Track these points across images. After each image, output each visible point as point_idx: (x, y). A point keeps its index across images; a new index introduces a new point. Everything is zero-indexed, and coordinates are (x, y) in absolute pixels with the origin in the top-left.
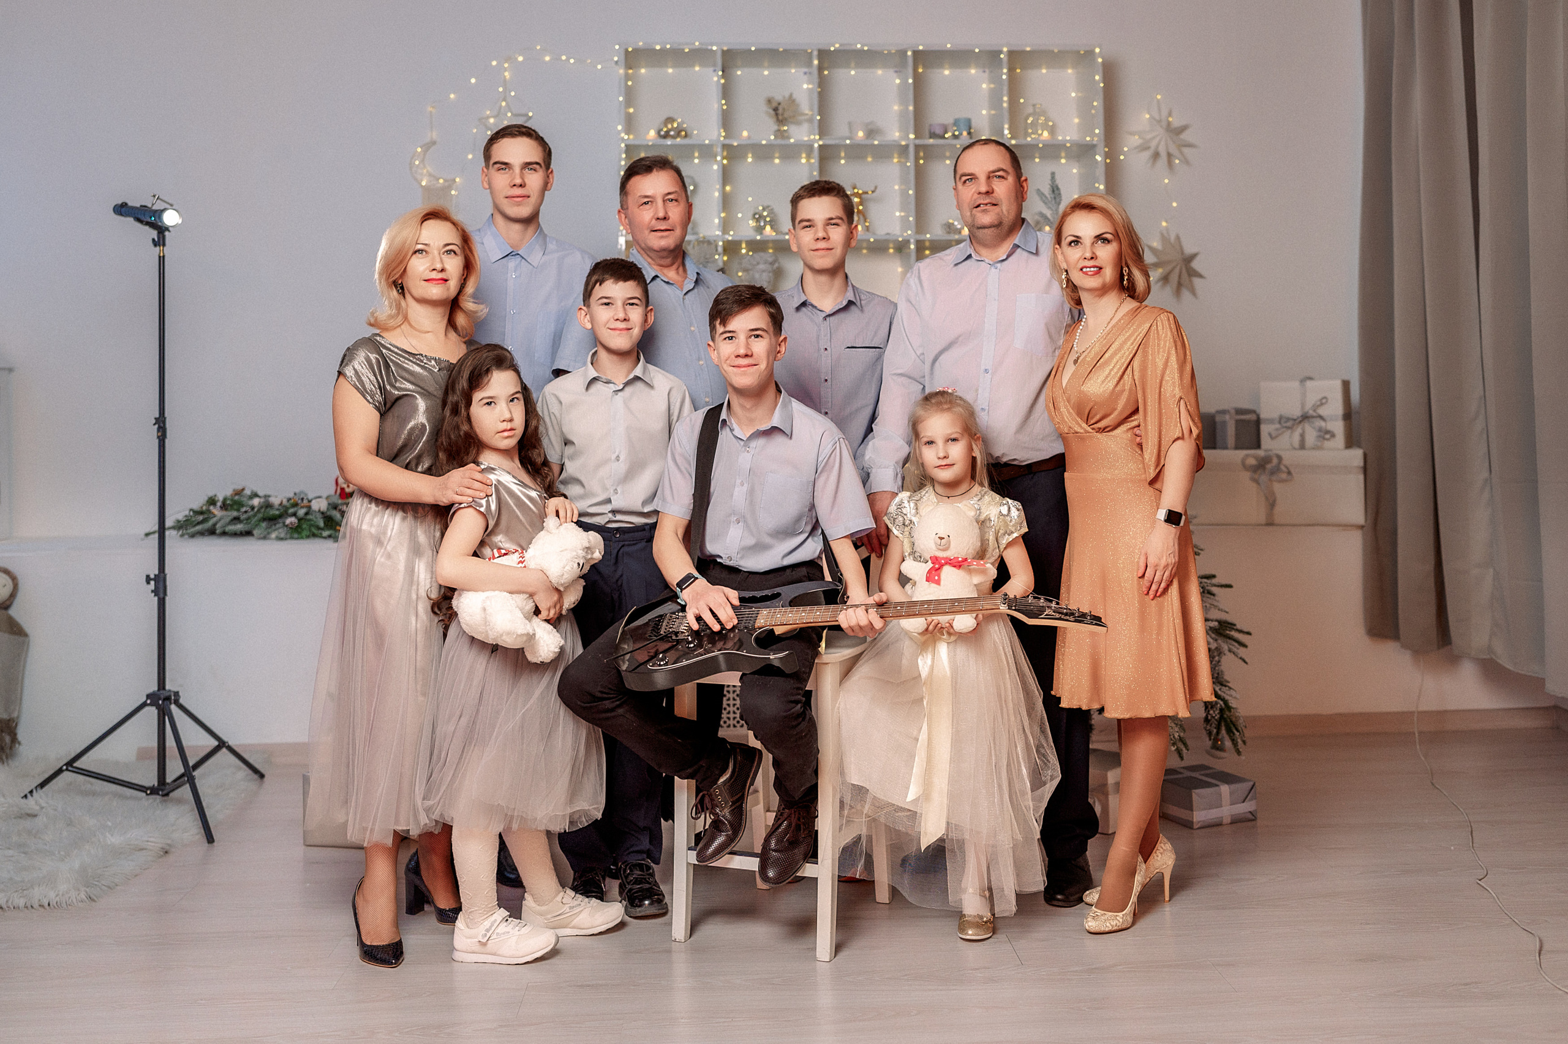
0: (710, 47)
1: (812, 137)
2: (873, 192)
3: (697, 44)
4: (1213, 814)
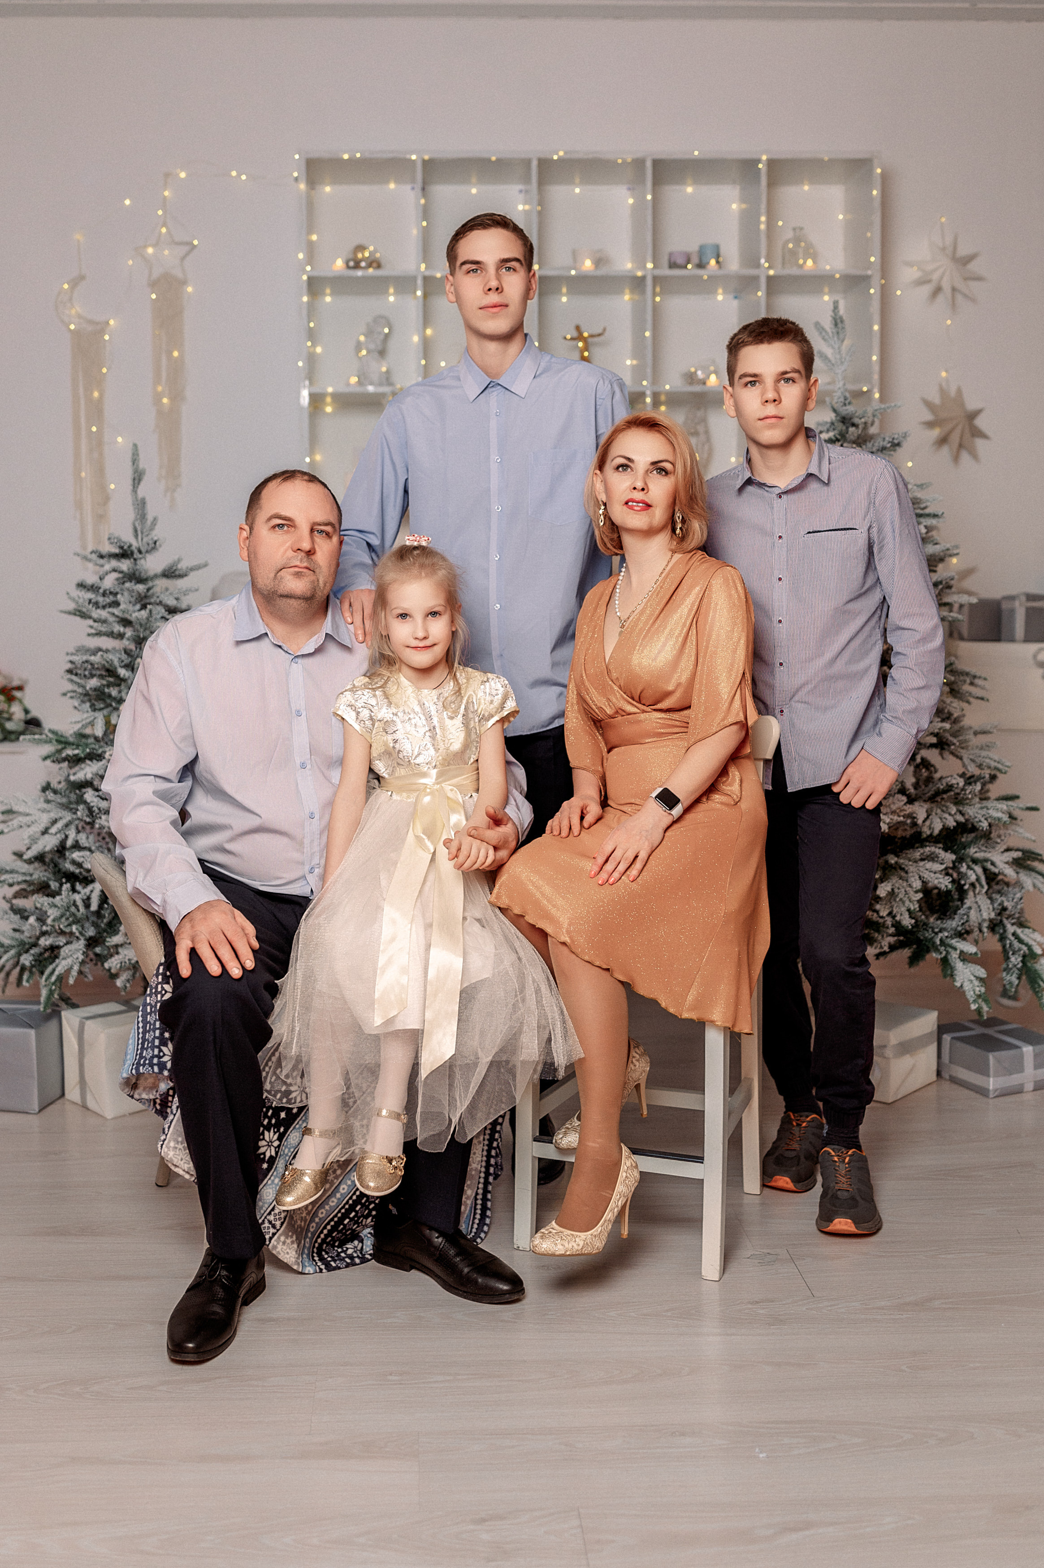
0: (407, 157)
2: (600, 335)
3: (390, 154)
4: (1014, 1079)
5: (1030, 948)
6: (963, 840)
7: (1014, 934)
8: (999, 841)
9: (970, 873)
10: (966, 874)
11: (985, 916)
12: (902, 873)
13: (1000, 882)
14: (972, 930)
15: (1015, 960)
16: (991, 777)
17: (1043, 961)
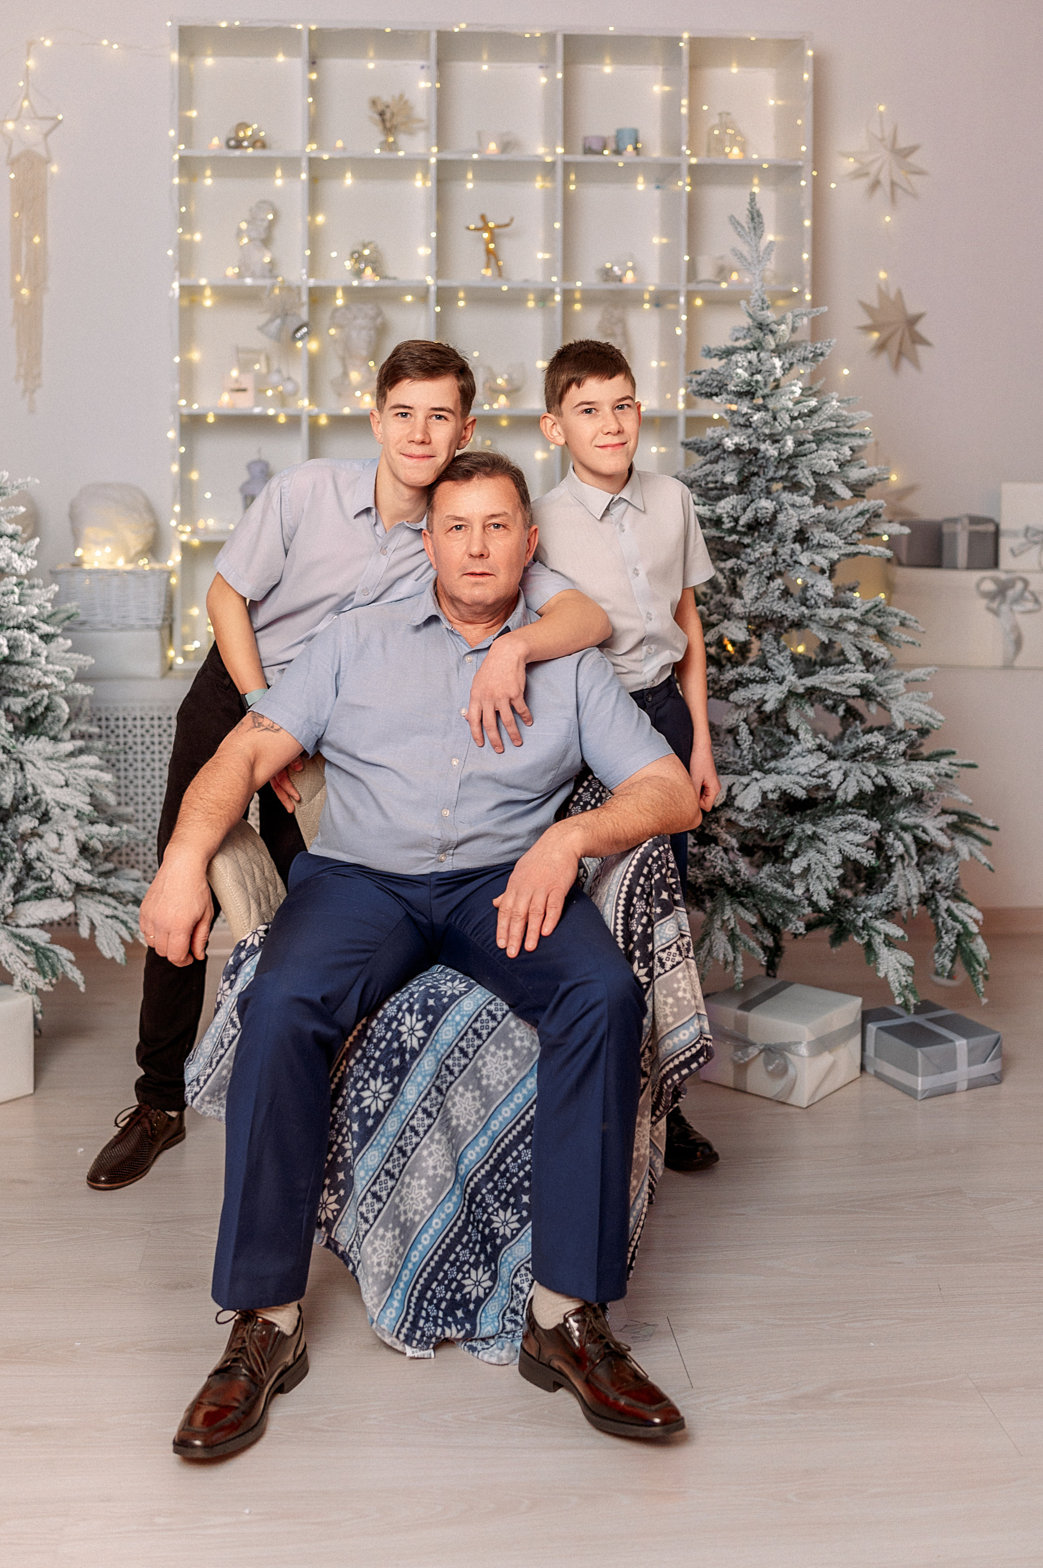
0: (292, 26)
1: (428, 150)
4: (946, 1078)
5: (964, 925)
6: (892, 802)
7: (947, 910)
8: (931, 804)
9: (898, 843)
10: (893, 845)
11: (915, 891)
12: (821, 845)
13: (931, 850)
14: (900, 907)
15: (948, 940)
16: (924, 732)
17: (980, 940)
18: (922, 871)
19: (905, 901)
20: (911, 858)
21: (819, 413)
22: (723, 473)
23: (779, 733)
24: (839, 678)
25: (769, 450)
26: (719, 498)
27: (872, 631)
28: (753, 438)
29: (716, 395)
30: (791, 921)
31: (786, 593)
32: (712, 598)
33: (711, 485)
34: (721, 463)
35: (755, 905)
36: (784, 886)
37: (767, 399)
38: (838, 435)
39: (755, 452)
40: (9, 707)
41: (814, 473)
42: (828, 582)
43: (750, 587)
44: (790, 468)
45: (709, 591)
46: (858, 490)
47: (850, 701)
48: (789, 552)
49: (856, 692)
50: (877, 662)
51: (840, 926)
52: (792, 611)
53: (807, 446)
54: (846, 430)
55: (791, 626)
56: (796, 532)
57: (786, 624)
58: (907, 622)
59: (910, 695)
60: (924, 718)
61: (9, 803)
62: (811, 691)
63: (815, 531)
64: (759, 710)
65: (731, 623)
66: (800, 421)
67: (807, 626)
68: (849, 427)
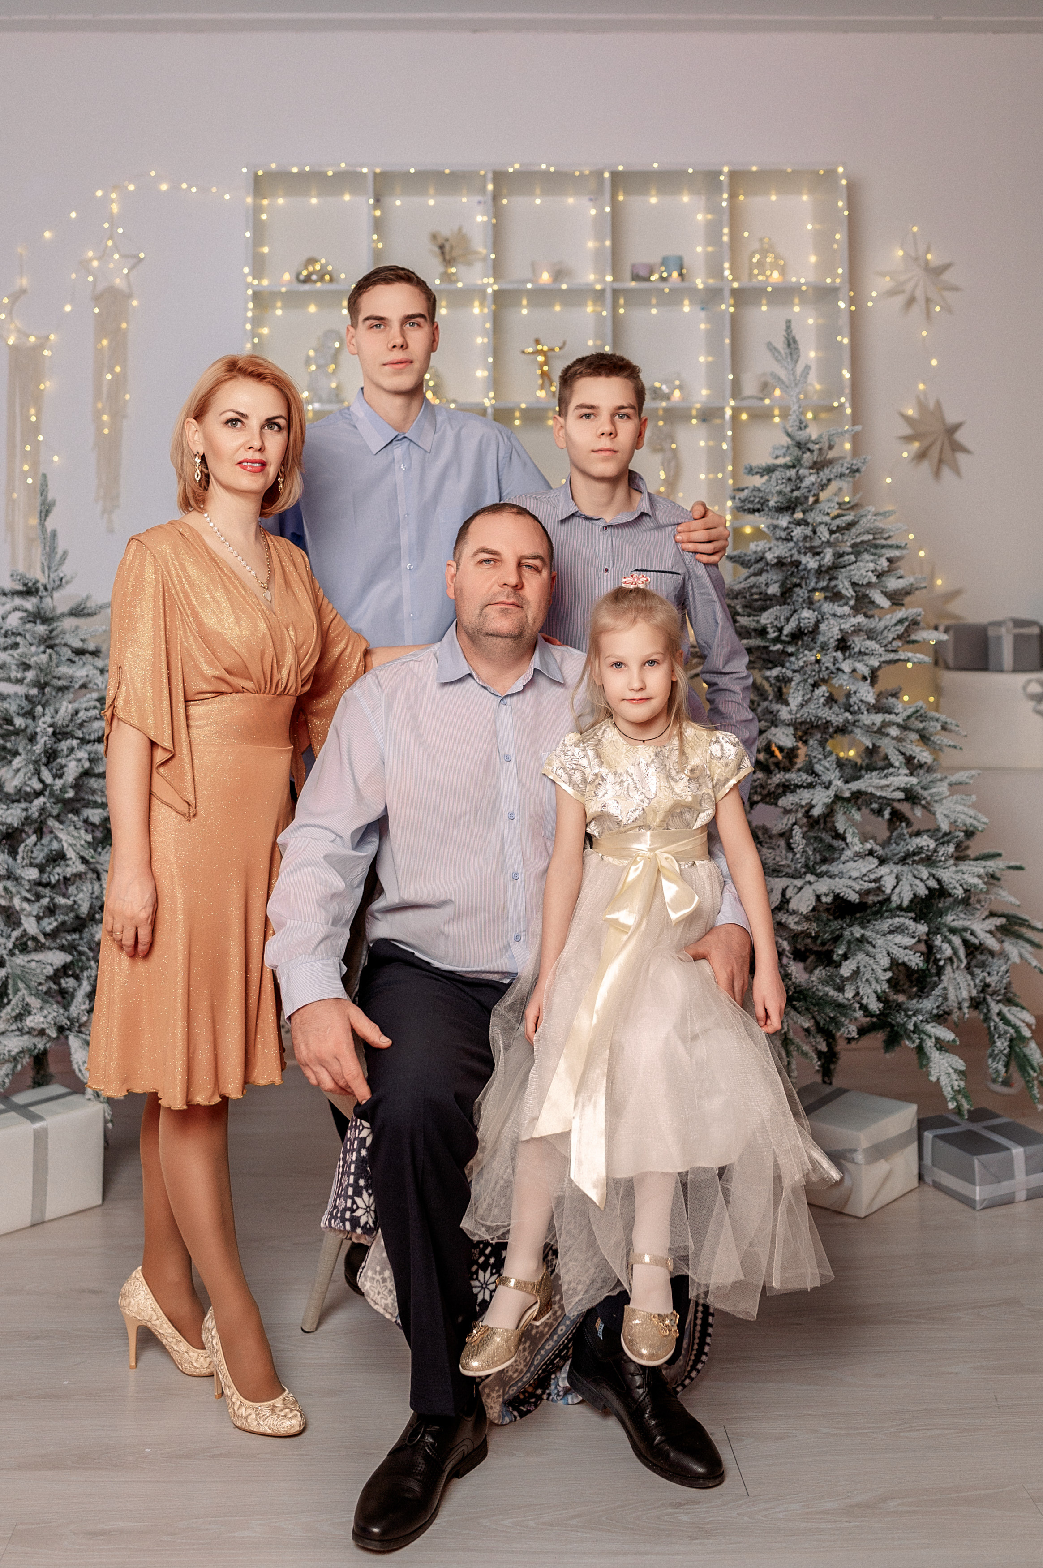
0: (358, 169)
1: (485, 281)
2: (561, 348)
3: (343, 165)
4: (1003, 1188)
5: (1017, 1029)
6: (940, 905)
7: (999, 1014)
8: (978, 906)
9: (945, 946)
10: (940, 948)
11: (965, 994)
12: (870, 949)
13: (981, 953)
14: (951, 1011)
15: (1001, 1044)
16: (969, 834)
17: (1033, 1045)
18: (972, 974)
19: (956, 1005)
20: (961, 961)
21: (857, 526)
22: (767, 585)
23: (827, 838)
24: (884, 782)
25: (811, 563)
26: (764, 609)
27: (914, 736)
28: (794, 551)
29: (758, 511)
30: (843, 1025)
31: (831, 700)
32: (759, 705)
33: (756, 597)
34: (764, 575)
35: (807, 1009)
36: (835, 989)
37: (807, 514)
38: (876, 547)
39: (797, 564)
40: (88, 818)
41: (854, 584)
42: (870, 688)
43: (796, 695)
44: (830, 580)
45: (756, 699)
46: (897, 598)
47: (897, 805)
48: (832, 660)
49: (901, 795)
50: (921, 766)
51: (892, 1031)
52: (836, 716)
53: (846, 558)
54: (883, 542)
55: (836, 732)
56: (838, 640)
57: (831, 730)
58: (949, 726)
59: (955, 797)
60: (969, 821)
61: (86, 912)
62: (857, 795)
63: (856, 639)
64: (807, 814)
65: (778, 729)
66: (837, 535)
67: (852, 732)
68: (886, 539)
